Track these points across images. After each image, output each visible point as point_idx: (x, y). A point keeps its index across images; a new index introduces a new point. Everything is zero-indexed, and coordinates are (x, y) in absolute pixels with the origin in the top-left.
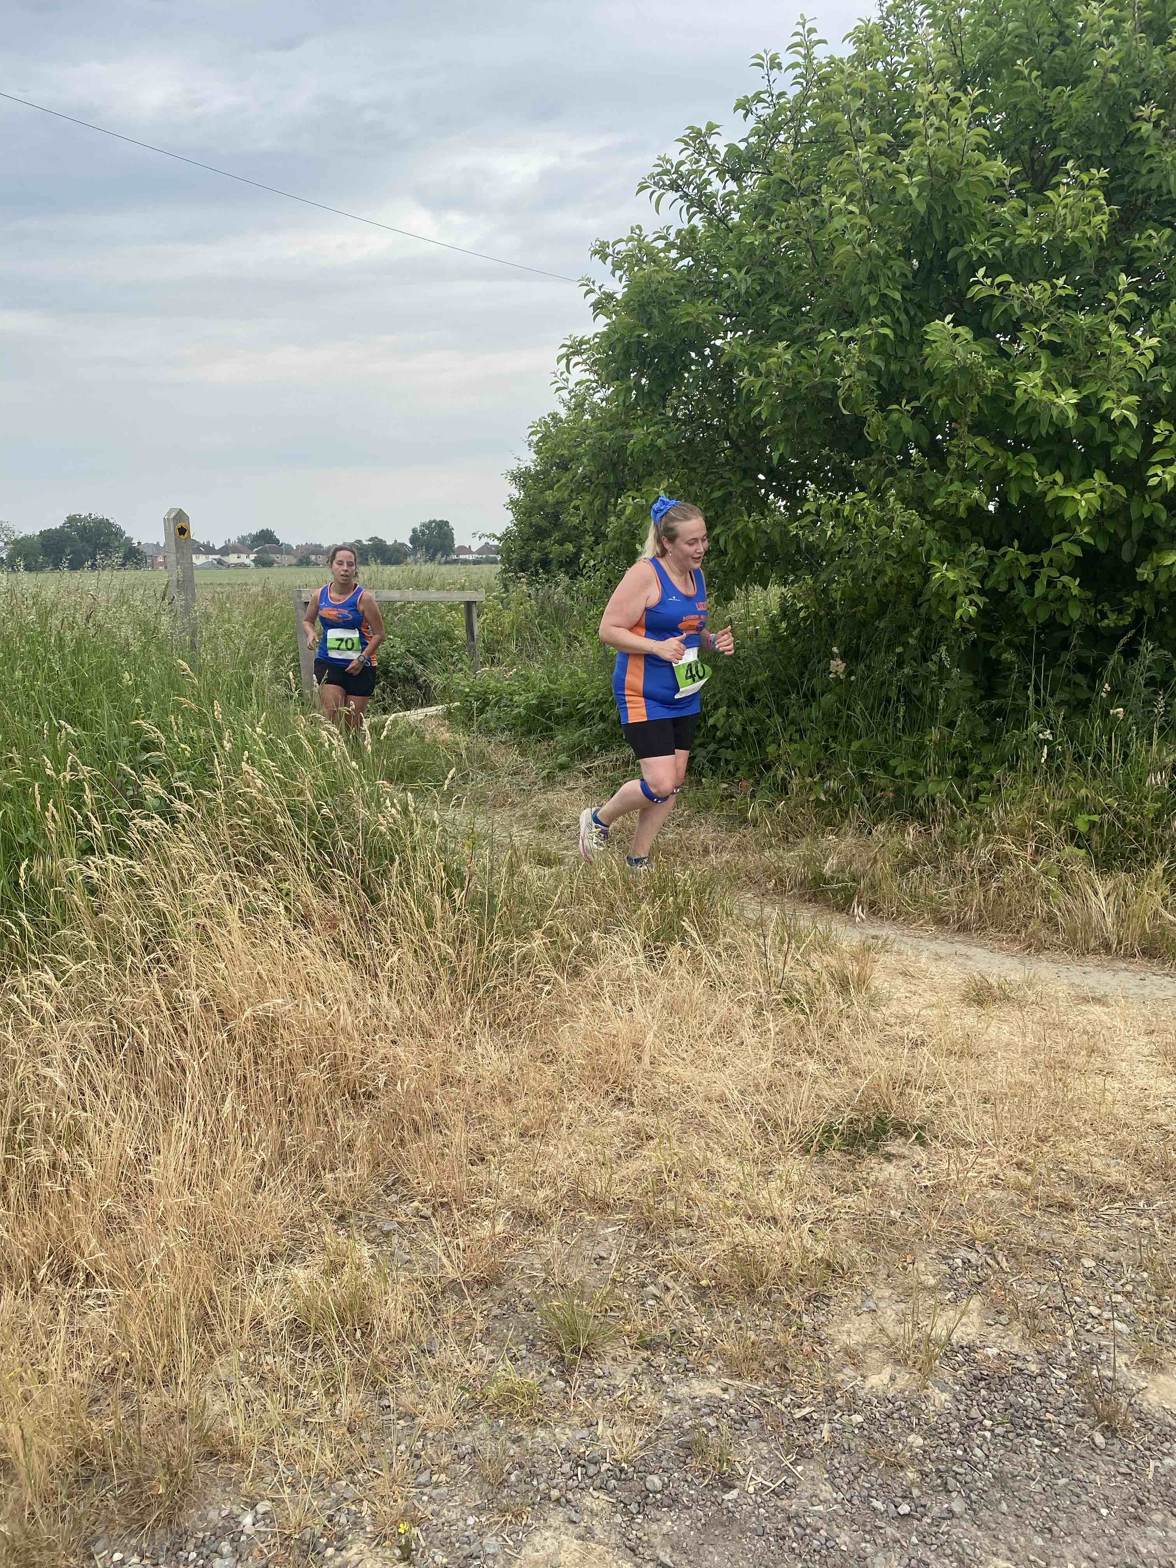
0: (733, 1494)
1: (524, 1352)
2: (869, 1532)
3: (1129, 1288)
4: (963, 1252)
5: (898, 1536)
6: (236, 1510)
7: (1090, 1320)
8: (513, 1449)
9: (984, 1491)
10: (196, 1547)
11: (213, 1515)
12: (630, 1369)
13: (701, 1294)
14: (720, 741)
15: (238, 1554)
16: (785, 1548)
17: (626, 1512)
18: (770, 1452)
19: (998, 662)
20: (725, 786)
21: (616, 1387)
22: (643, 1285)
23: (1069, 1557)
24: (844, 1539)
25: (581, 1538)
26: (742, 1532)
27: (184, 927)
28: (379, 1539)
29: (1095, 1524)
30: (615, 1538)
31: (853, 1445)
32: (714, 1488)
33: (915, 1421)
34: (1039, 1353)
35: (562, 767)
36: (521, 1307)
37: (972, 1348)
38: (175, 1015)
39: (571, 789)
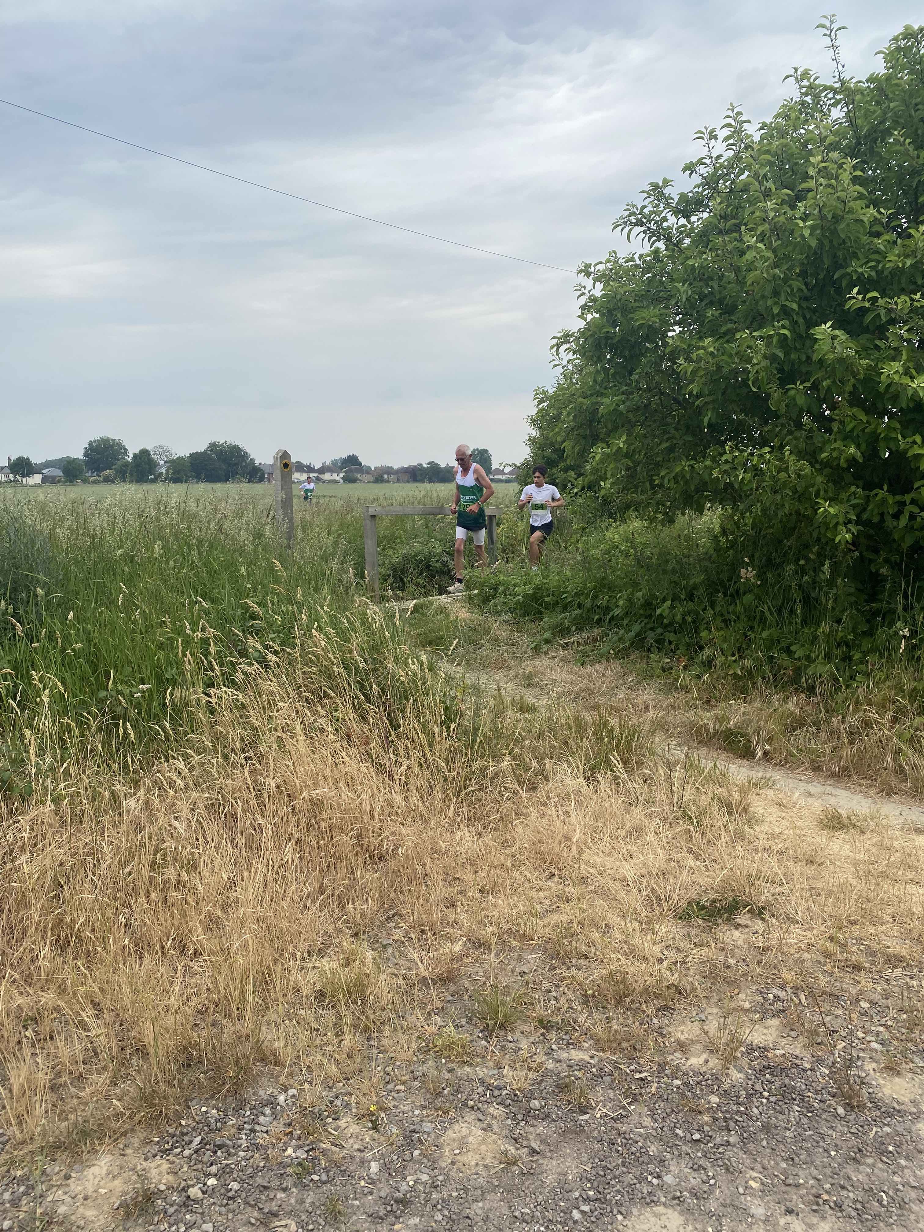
0: (586, 1117)
1: (464, 1023)
2: (671, 1147)
3: (889, 1023)
4: (775, 991)
5: (690, 1151)
6: (275, 1092)
7: (856, 1041)
8: (447, 1076)
9: (754, 1133)
10: (250, 1109)
11: (261, 1092)
12: (532, 1039)
13: (586, 1000)
14: (666, 626)
15: (275, 1116)
16: (614, 1150)
17: (514, 1118)
18: (615, 1096)
19: (877, 574)
20: (668, 660)
21: (520, 1049)
22: (550, 991)
23: (802, 1176)
24: (653, 1150)
25: (484, 1130)
26: (588, 1138)
27: (268, 739)
28: (359, 1118)
29: (825, 1159)
30: (505, 1132)
31: (670, 1097)
32: (574, 1112)
33: (716, 1087)
34: (813, 1056)
35: (547, 641)
36: (466, 998)
37: (766, 1049)
38: (259, 796)
39: (553, 658)
